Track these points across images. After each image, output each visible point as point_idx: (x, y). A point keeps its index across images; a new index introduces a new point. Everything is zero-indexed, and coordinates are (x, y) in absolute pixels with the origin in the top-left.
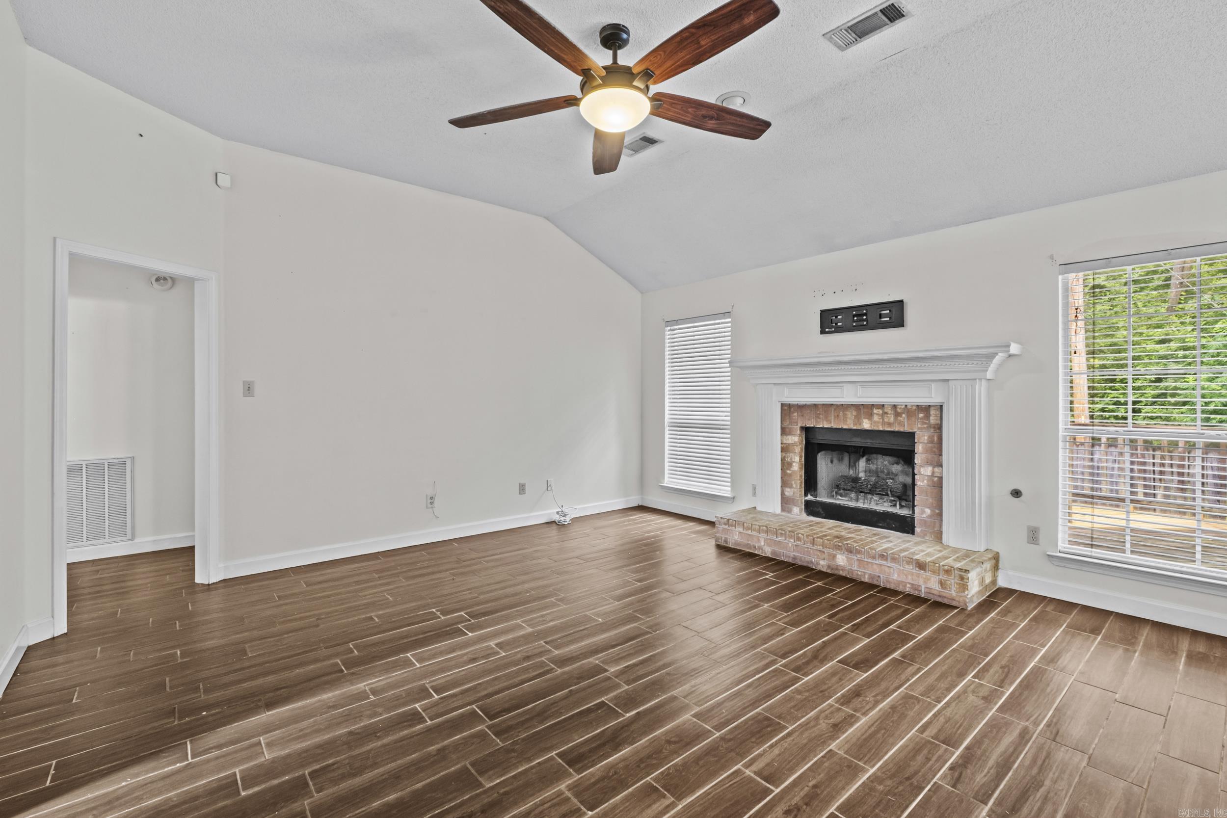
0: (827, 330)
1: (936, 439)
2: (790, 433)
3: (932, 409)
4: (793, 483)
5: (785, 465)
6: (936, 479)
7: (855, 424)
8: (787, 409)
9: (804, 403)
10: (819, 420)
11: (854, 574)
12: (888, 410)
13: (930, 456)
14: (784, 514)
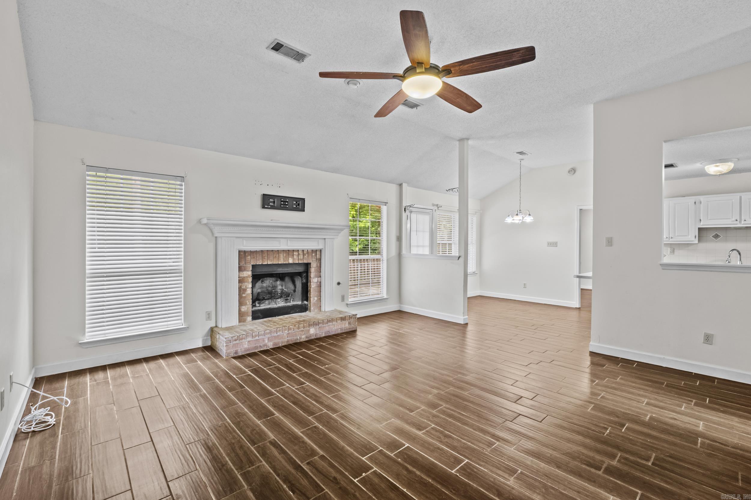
0: (266, 206)
1: (319, 265)
2: (245, 270)
3: (317, 251)
4: (247, 302)
5: (241, 291)
6: (319, 283)
7: (284, 261)
8: (243, 255)
9: (255, 250)
10: (264, 260)
12: (300, 252)
13: (316, 273)
14: (241, 324)
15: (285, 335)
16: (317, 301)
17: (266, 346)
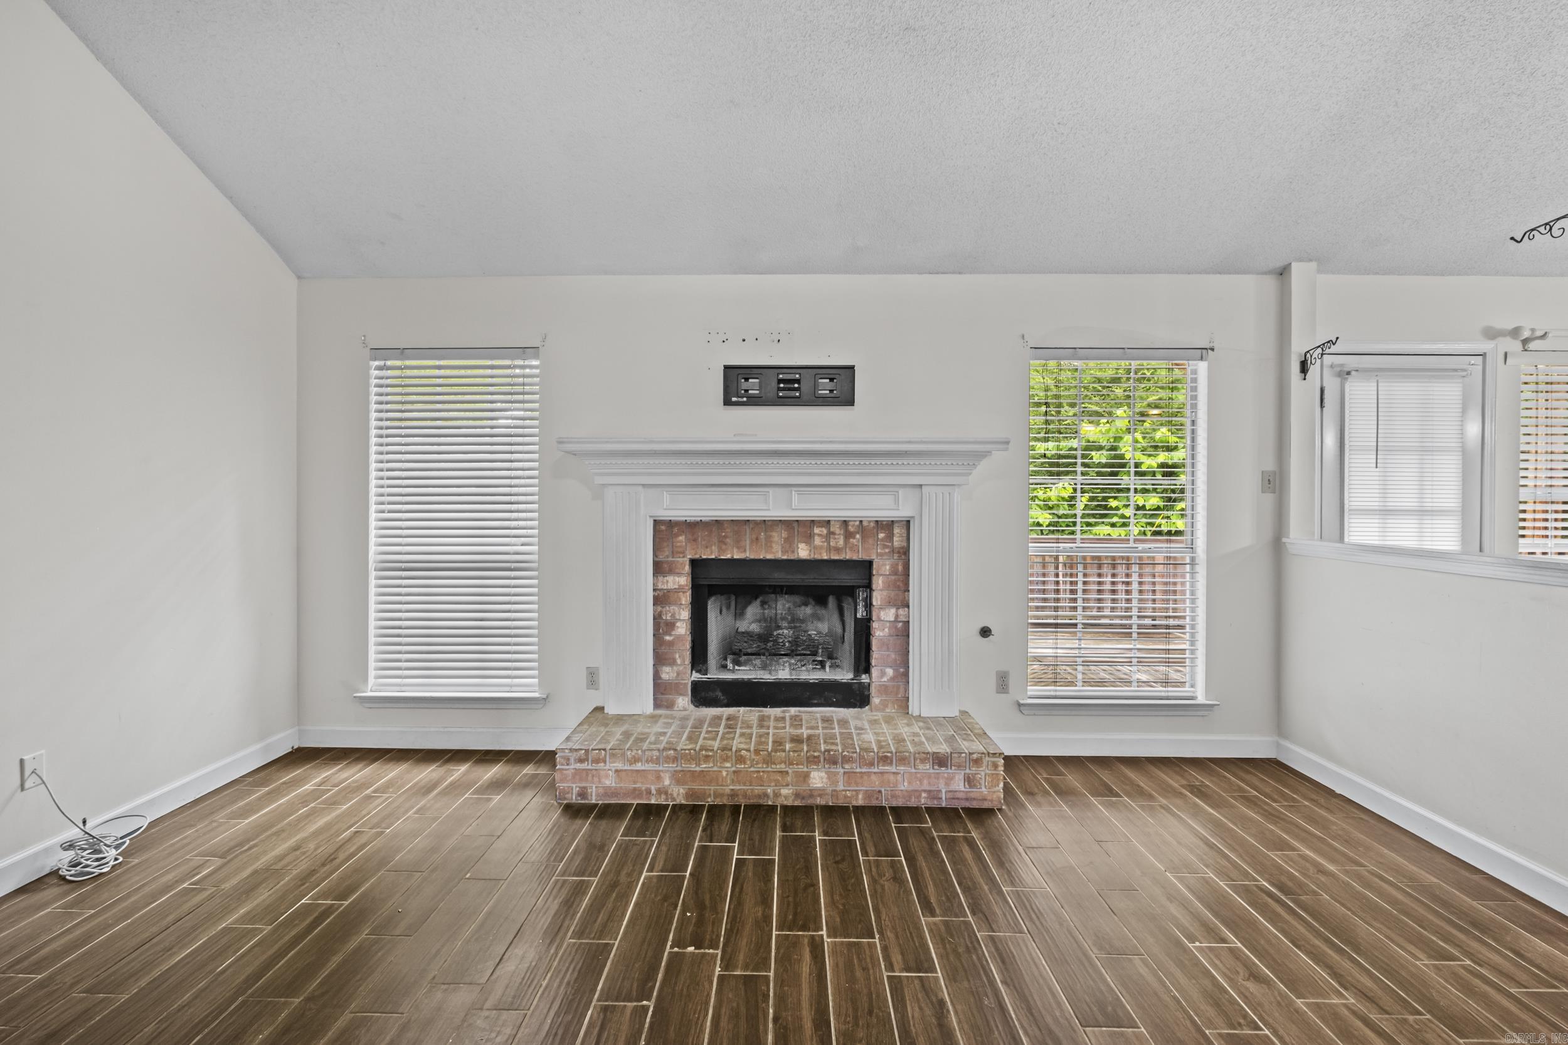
0: (734, 399)
1: (900, 568)
2: (671, 571)
3: (896, 525)
4: (677, 656)
5: (662, 626)
6: (900, 625)
7: (784, 552)
8: (664, 530)
9: (699, 519)
10: (724, 547)
11: (841, 796)
12: (835, 528)
13: (893, 594)
14: (659, 712)
15: (724, 774)
16: (892, 679)
17: (666, 793)
